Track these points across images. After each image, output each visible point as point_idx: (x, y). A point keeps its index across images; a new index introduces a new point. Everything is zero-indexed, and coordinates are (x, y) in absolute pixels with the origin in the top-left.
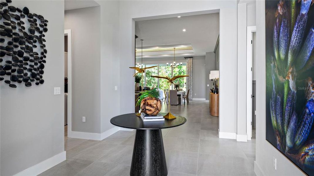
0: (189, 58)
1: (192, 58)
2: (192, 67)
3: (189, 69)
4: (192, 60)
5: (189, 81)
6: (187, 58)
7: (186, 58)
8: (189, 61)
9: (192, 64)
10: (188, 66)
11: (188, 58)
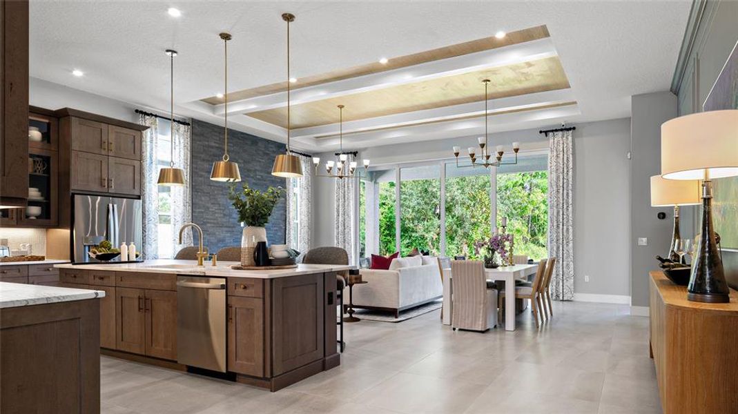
0: (560, 133)
1: (570, 129)
2: (571, 165)
3: (558, 178)
4: (570, 138)
5: (558, 227)
6: (552, 131)
7: (546, 133)
8: (558, 142)
9: (574, 154)
10: (557, 162)
11: (556, 130)
